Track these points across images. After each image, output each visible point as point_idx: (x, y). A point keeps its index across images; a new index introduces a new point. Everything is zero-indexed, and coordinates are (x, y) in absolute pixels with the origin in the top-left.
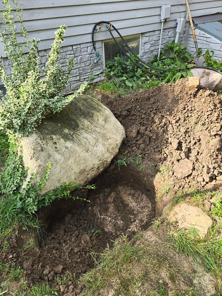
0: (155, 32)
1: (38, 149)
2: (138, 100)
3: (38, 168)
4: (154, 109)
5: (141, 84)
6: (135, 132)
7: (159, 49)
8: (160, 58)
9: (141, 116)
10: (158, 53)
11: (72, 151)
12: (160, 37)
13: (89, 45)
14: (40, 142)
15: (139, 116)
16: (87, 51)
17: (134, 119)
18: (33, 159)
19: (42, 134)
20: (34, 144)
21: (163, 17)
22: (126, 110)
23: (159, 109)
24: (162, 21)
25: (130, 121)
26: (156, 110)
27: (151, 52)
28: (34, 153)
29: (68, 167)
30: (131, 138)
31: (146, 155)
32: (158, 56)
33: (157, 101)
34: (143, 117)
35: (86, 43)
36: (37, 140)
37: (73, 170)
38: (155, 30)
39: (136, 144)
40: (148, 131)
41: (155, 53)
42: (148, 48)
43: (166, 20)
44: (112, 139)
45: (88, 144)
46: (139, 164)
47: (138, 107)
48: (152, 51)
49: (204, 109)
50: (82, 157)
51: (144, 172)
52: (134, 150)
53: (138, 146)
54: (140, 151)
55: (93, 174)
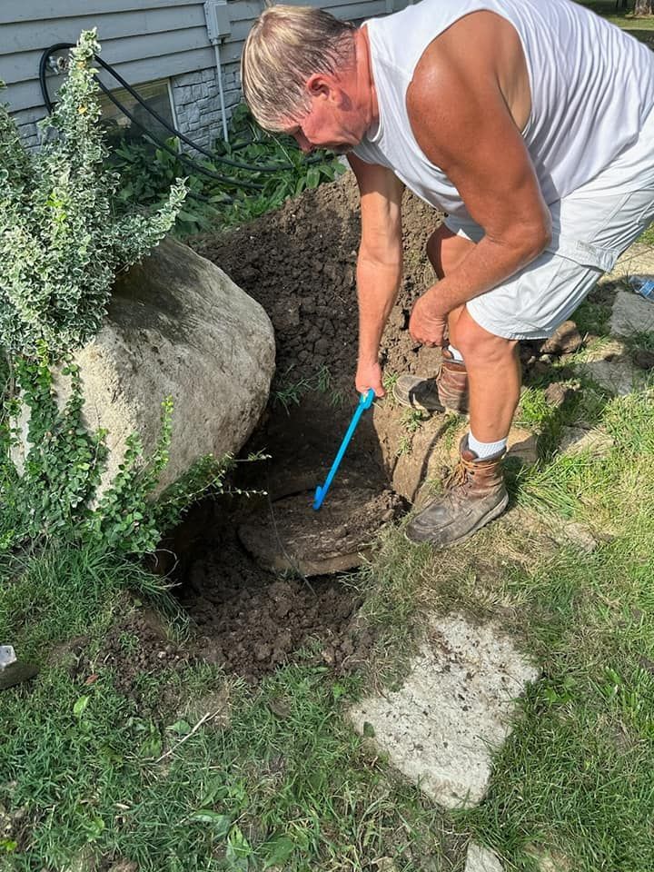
0: (203, 72)
1: (127, 366)
2: (266, 234)
3: (137, 421)
4: (316, 249)
5: (219, 213)
6: (295, 312)
7: (221, 120)
8: (231, 143)
9: (292, 274)
10: (223, 130)
11: (194, 369)
12: (217, 86)
13: (37, 114)
14: (125, 346)
15: (287, 275)
16: (36, 135)
17: (275, 284)
18: (120, 397)
19: (122, 327)
20: (115, 353)
21: (214, 33)
22: (250, 263)
23: (326, 248)
24: (215, 42)
25: (265, 291)
26: (321, 251)
27: (205, 130)
28: (121, 380)
29: (197, 412)
30: (289, 331)
31: (338, 363)
32: (223, 139)
33: (314, 230)
34: (295, 274)
35: (27, 109)
36: (119, 343)
37: (208, 422)
38: (201, 68)
39: (304, 344)
40: (322, 304)
41: (214, 132)
42: (195, 118)
43: (222, 41)
44: (258, 333)
45: (217, 348)
46: (328, 390)
47: (274, 251)
48: (206, 128)
49: (428, 227)
50: (217, 385)
51: (346, 406)
52: (306, 360)
53: (310, 347)
54: (320, 359)
55: (244, 429)
